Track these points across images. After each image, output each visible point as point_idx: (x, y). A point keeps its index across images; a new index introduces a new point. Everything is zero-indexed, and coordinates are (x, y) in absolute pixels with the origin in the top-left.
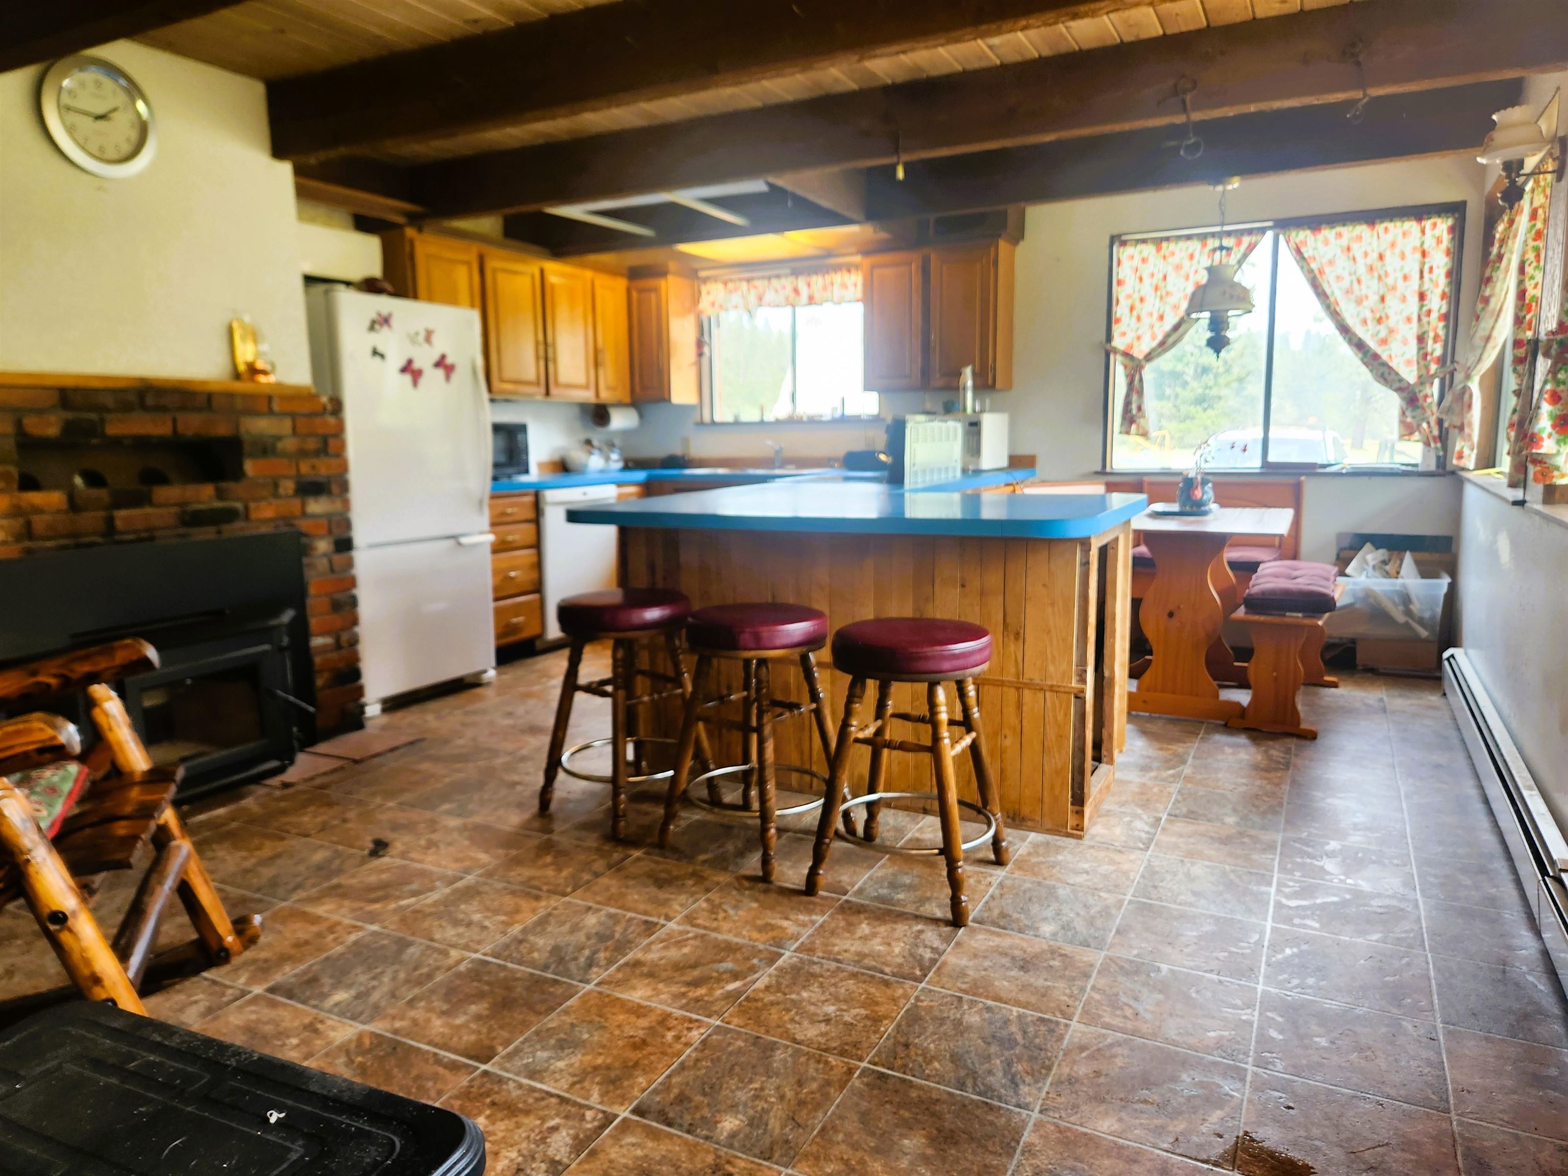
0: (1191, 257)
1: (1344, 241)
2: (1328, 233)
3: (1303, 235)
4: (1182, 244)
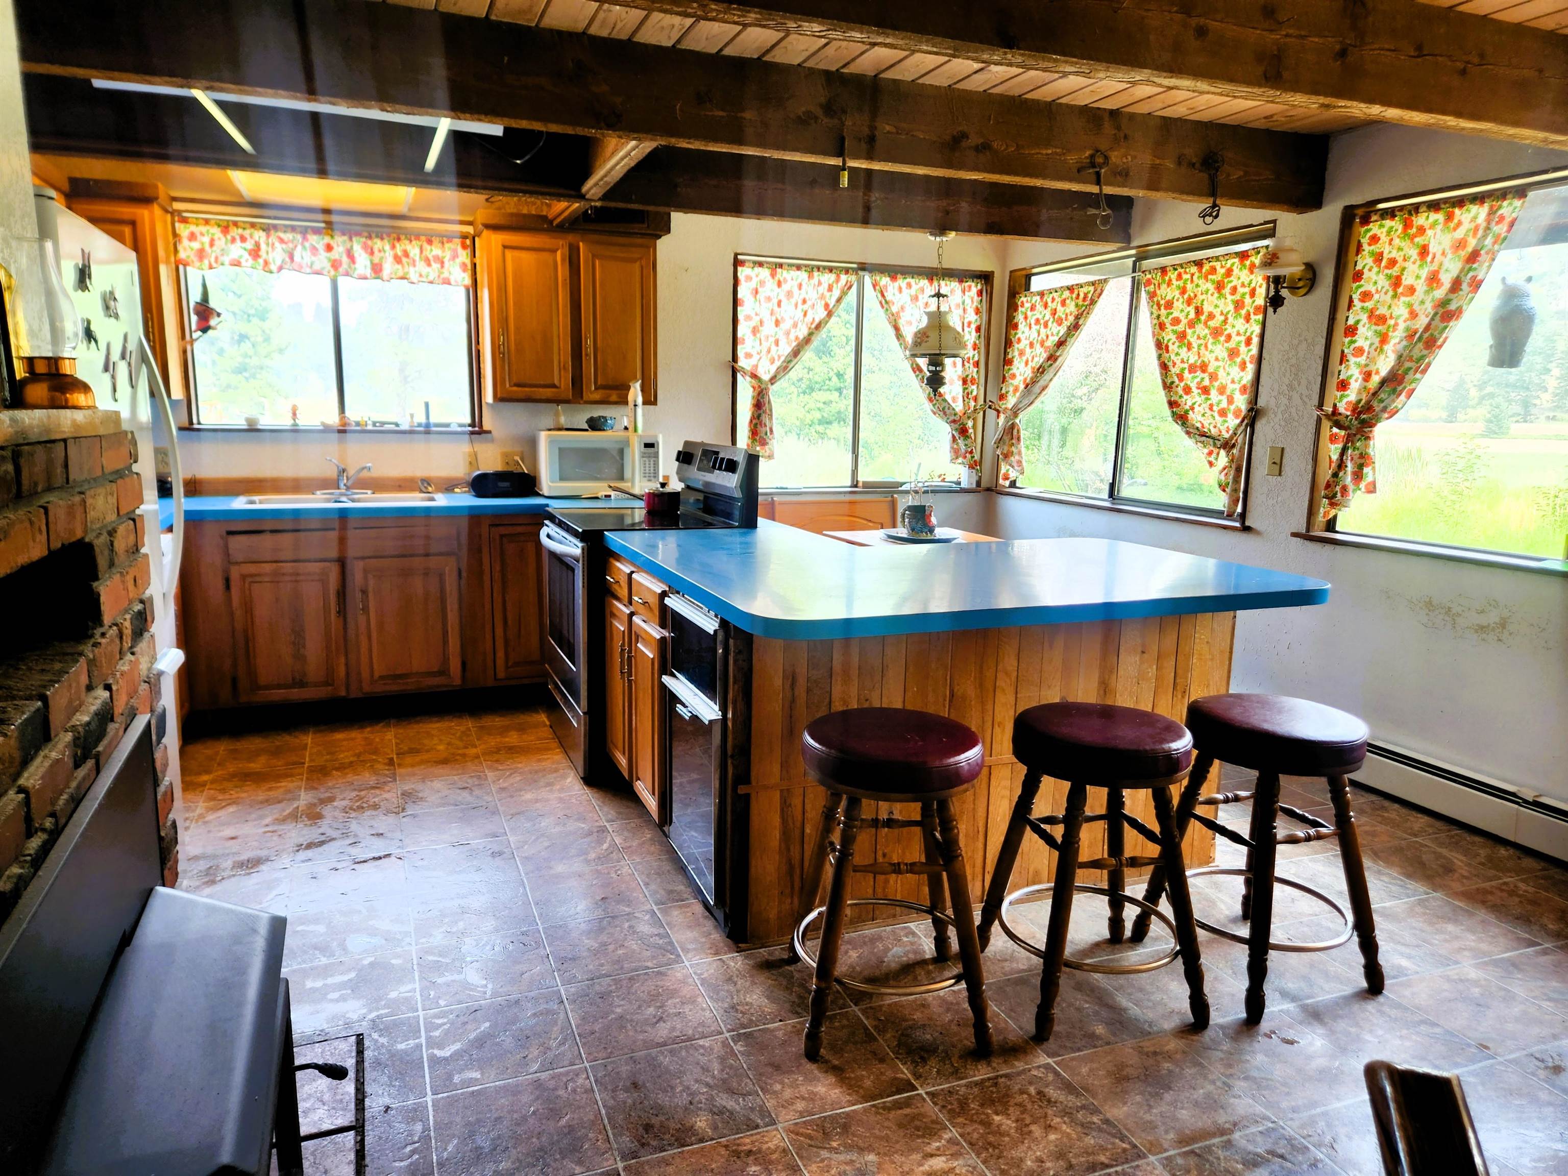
0: (800, 286)
1: (913, 291)
2: (902, 282)
3: (885, 280)
4: (794, 273)
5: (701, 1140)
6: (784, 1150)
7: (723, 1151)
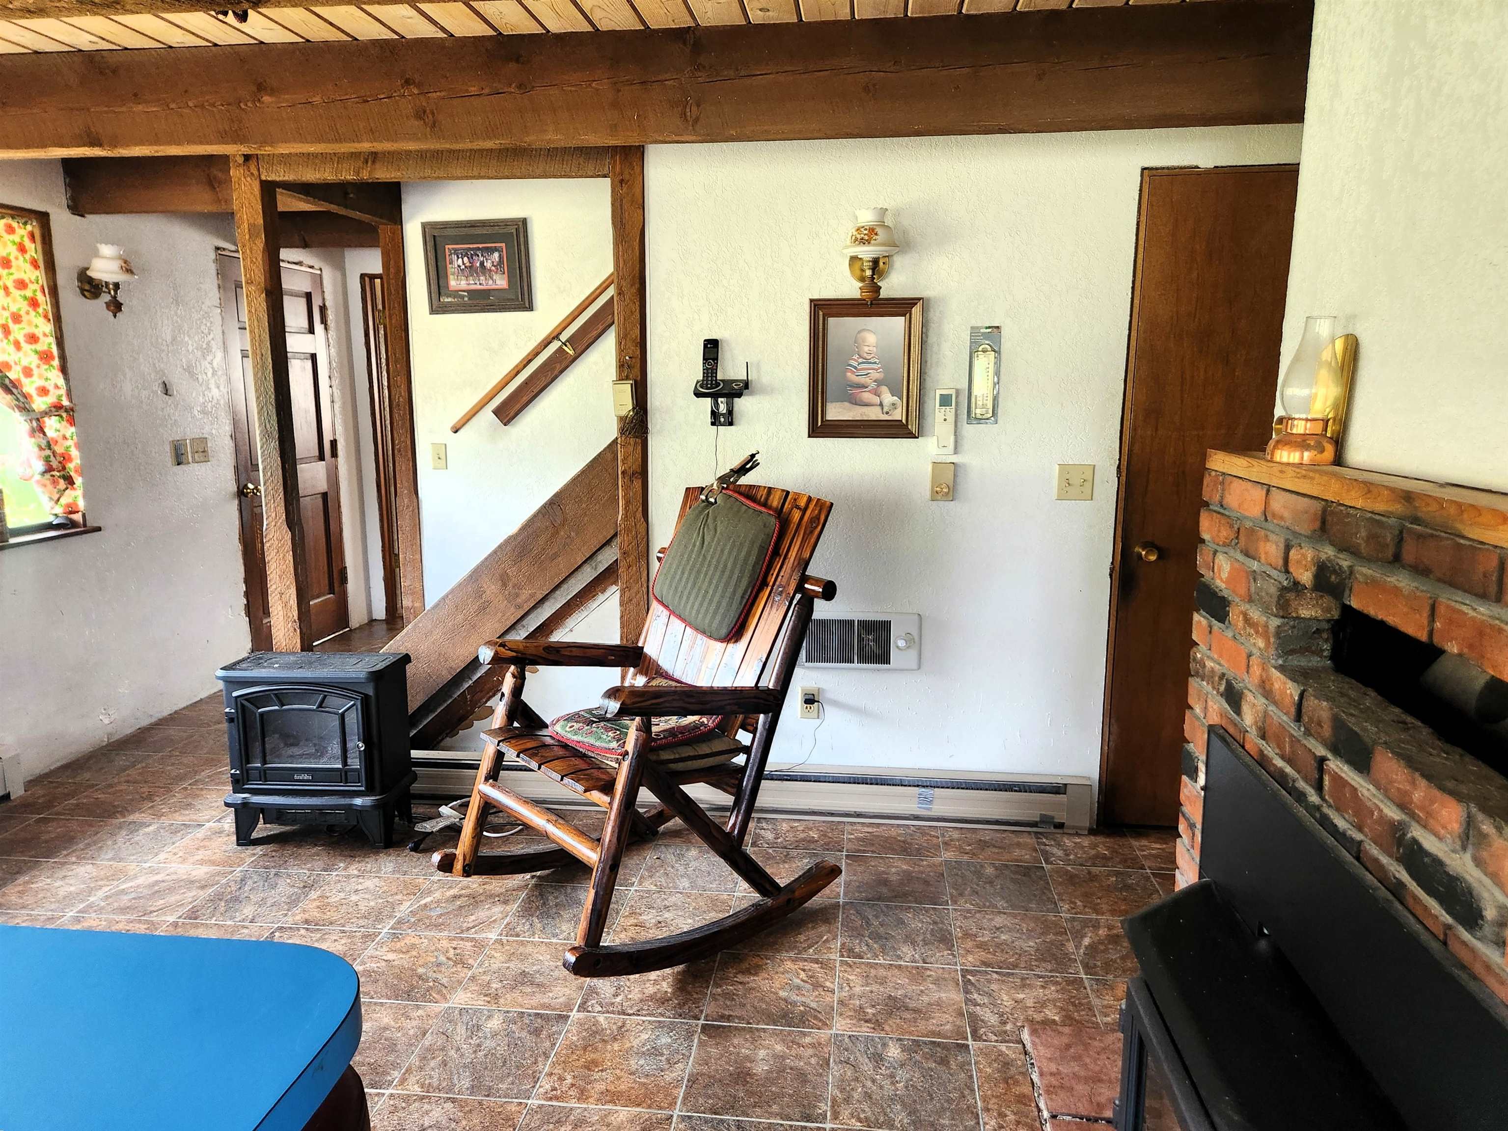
5: (900, 1040)
6: (841, 1015)
7: (887, 1028)
